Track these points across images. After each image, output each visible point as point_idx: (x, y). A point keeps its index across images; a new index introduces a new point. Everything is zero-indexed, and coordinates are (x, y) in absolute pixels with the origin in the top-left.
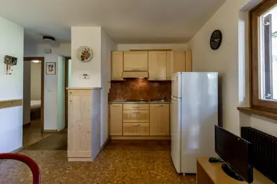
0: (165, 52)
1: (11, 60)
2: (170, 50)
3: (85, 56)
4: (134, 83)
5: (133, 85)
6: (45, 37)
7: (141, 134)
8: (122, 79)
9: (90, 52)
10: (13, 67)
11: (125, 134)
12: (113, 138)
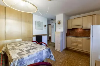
0: (92, 16)
1: (45, 26)
2: (95, 14)
3: (59, 23)
4: (77, 30)
5: (76, 31)
6: (51, 19)
7: (79, 49)
8: (71, 29)
9: (60, 22)
10: (46, 27)
11: (72, 47)
12: (68, 48)
